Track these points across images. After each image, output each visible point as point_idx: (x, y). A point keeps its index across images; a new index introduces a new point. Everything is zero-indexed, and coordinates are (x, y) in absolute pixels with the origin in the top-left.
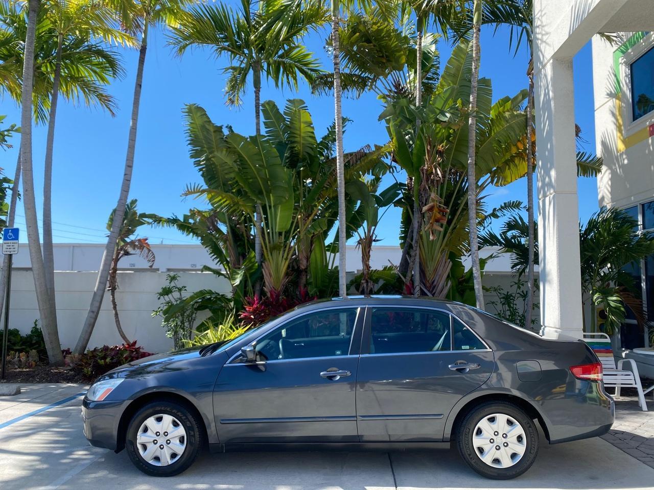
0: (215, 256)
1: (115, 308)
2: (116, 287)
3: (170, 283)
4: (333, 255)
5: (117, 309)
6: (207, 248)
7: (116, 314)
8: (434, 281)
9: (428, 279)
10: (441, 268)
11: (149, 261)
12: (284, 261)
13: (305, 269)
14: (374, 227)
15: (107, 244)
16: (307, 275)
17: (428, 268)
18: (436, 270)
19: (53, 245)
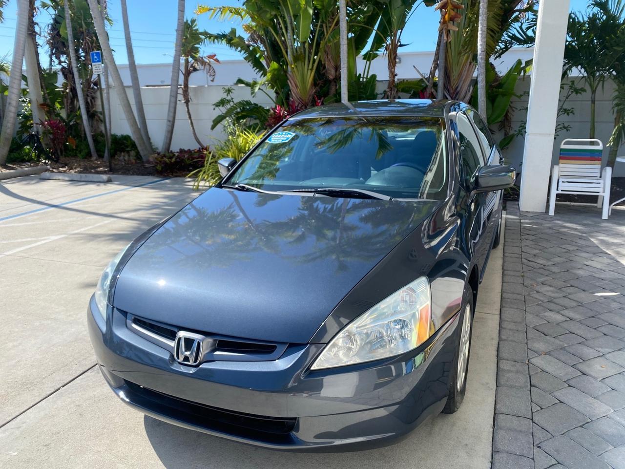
0: (258, 70)
1: (190, 117)
2: (190, 99)
3: (227, 95)
4: (368, 62)
5: (192, 118)
6: (250, 63)
7: (192, 123)
8: (457, 87)
9: (452, 85)
10: (466, 72)
11: (210, 75)
12: (309, 71)
13: (334, 79)
14: (400, 30)
15: (174, 63)
16: (336, 85)
17: (453, 73)
18: (460, 74)
19: (137, 66)
